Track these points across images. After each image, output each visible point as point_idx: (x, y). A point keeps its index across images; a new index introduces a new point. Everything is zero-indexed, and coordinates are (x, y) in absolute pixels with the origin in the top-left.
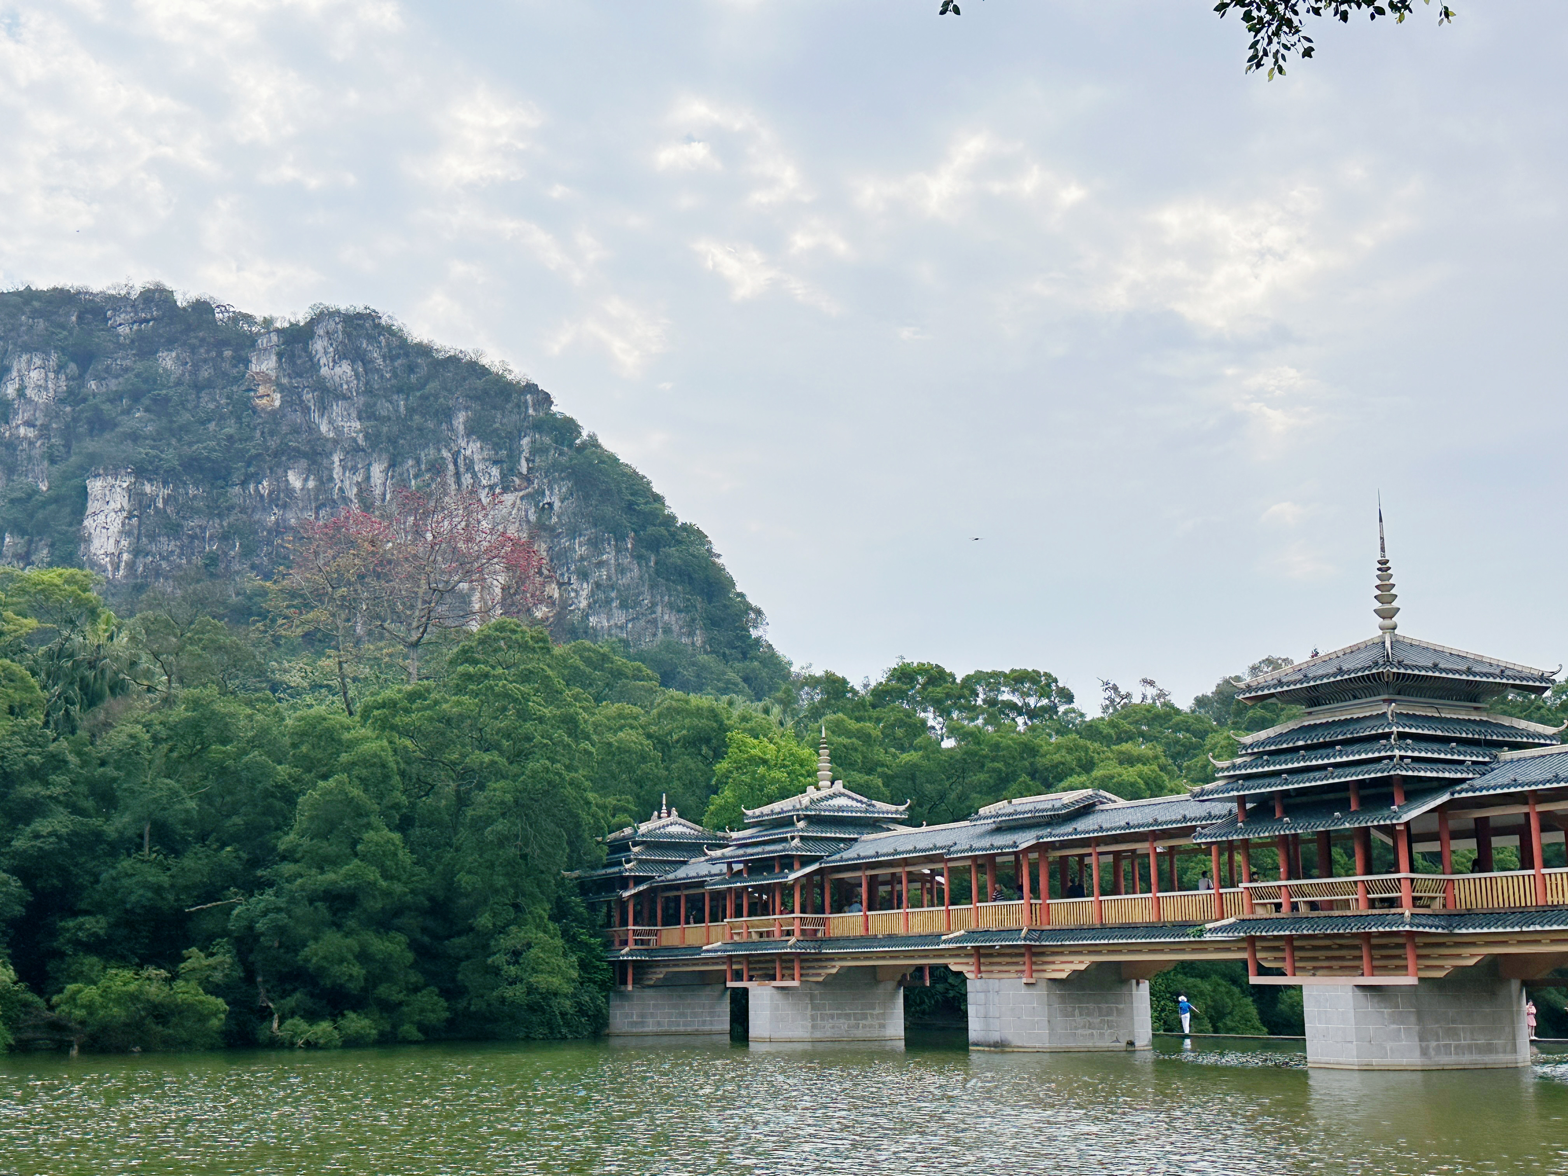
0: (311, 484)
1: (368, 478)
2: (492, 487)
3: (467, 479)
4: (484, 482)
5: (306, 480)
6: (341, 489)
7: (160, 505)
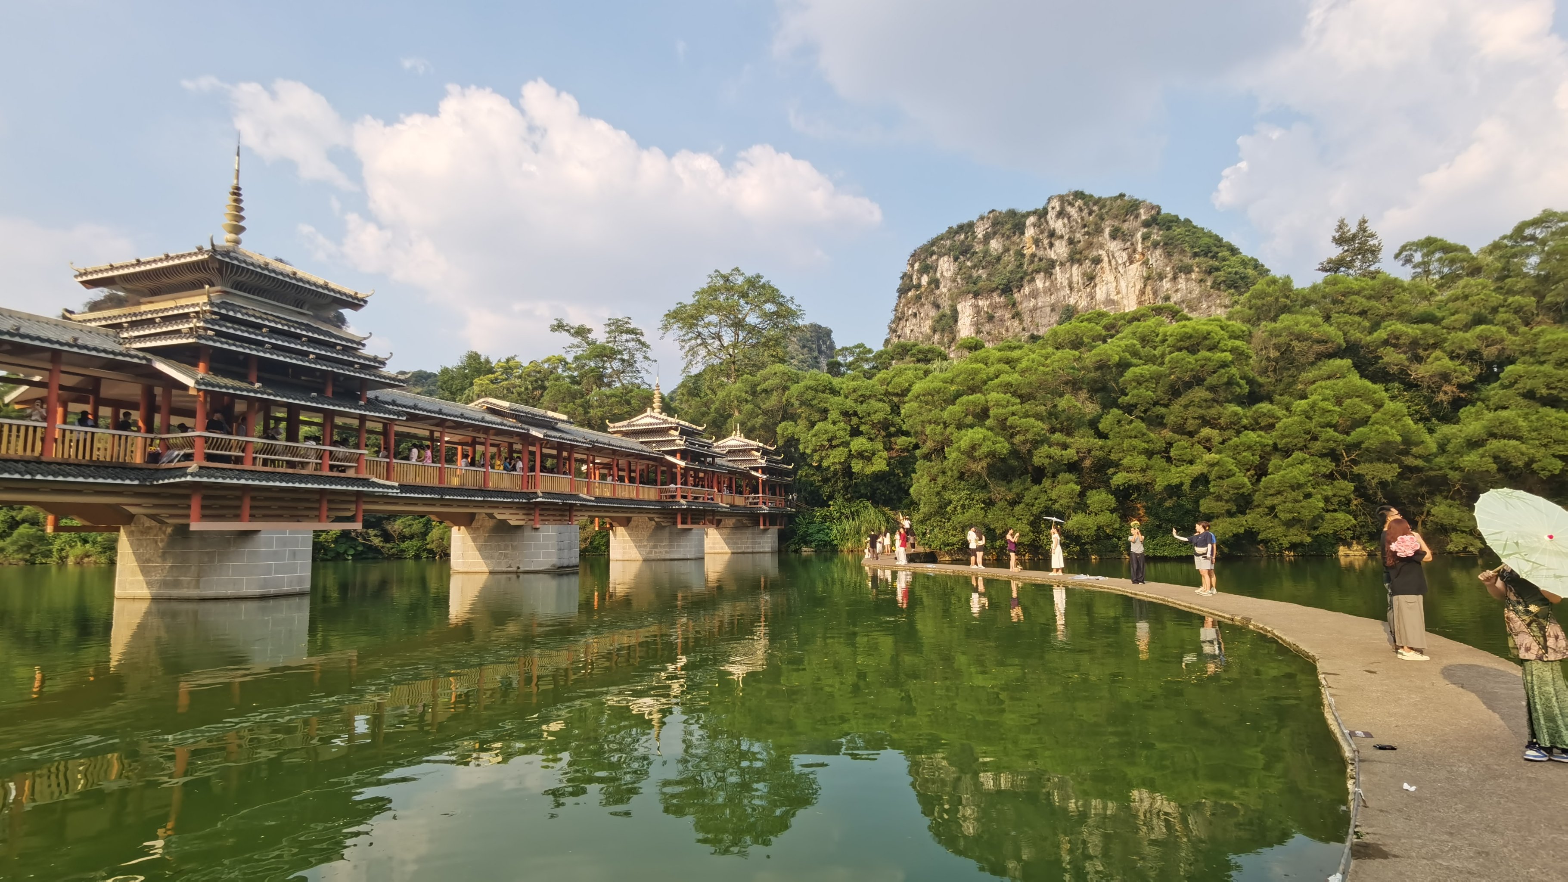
0: (1047, 284)
1: (1071, 275)
2: (1124, 264)
3: (1113, 262)
4: (1120, 262)
5: (1044, 283)
6: (1061, 283)
7: (986, 309)
